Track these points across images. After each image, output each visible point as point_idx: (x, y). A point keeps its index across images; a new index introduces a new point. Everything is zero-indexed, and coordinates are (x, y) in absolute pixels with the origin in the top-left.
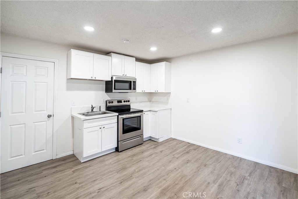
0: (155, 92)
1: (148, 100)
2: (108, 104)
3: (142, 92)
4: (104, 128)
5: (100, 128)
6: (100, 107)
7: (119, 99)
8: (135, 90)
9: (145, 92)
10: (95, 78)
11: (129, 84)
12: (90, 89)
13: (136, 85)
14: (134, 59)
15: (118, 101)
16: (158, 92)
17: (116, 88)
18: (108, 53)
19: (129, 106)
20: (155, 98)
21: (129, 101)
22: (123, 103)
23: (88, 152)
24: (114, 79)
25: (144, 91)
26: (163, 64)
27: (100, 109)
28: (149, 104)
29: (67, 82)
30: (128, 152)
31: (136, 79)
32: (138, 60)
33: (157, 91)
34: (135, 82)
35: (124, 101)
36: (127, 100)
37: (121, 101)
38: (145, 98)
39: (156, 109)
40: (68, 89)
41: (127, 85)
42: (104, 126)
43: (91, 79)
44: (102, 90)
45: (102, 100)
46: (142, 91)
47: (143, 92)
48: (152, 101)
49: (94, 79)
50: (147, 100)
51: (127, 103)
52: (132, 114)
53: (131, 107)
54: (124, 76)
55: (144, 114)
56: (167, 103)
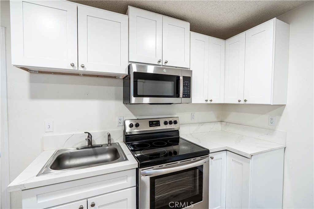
0: (237, 102)
1: (218, 118)
2: (128, 130)
3: (205, 102)
4: (93, 205)
5: (82, 208)
6: (109, 135)
8: (190, 97)
9: (212, 102)
10: (83, 67)
11: (173, 82)
12: (87, 96)
13: (190, 86)
14: (187, 25)
15: (150, 122)
16: (247, 103)
17: (139, 94)
19: (177, 132)
20: (232, 116)
21: (175, 122)
22: (162, 127)
24: (135, 69)
25: (211, 101)
27: (109, 140)
28: (218, 126)
29: (31, 81)
31: (192, 71)
33: (245, 101)
34: (188, 80)
35: (166, 123)
36: (171, 119)
37: (159, 121)
38: (212, 115)
39: (247, 150)
40: (34, 96)
41: (169, 86)
42: (92, 200)
44: (117, 99)
45: (117, 119)
46: (207, 101)
47: (209, 102)
48: (226, 120)
50: (215, 120)
51: (173, 127)
52: (179, 162)
53: (181, 135)
54: (160, 64)
55: (212, 158)
56: (271, 131)
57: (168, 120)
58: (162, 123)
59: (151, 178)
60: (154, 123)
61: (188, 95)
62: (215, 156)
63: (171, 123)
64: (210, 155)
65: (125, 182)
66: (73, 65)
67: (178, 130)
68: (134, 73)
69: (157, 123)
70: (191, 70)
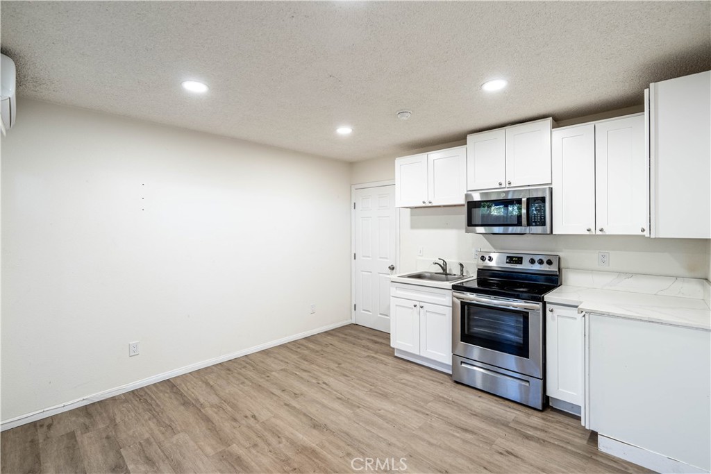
4: (422, 307)
5: (415, 306)
7: (515, 252)
8: (544, 225)
10: (430, 203)
13: (544, 210)
15: (508, 257)
17: (473, 223)
22: (526, 267)
23: (398, 342)
25: (601, 230)
27: (461, 270)
29: (412, 215)
30: (456, 390)
35: (532, 261)
36: (540, 258)
42: (422, 304)
43: (424, 205)
44: (458, 228)
46: (589, 230)
49: (430, 205)
54: (503, 186)
55: (551, 310)
58: (526, 261)
59: (462, 303)
60: (514, 259)
61: (540, 222)
63: (540, 262)
64: (549, 306)
68: (468, 202)
69: (519, 260)
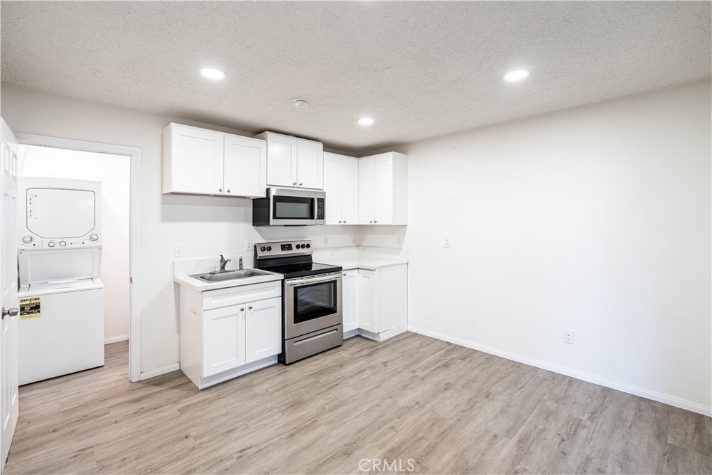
0: (369, 224)
1: (354, 242)
2: (260, 254)
3: (339, 224)
4: (251, 308)
5: (242, 310)
6: (241, 260)
7: (286, 241)
9: (346, 224)
10: (229, 192)
11: (307, 205)
12: (216, 218)
13: (324, 207)
14: (321, 146)
15: (282, 245)
16: (377, 224)
17: (277, 216)
18: (257, 132)
19: (310, 256)
20: (369, 239)
21: (308, 246)
22: (295, 251)
23: (214, 365)
24: (273, 192)
25: (345, 222)
26: (389, 157)
27: (241, 265)
28: (355, 251)
29: (164, 202)
30: (308, 364)
31: (325, 193)
32: (330, 147)
33: (375, 222)
34: (321, 201)
35: (298, 247)
36: (303, 243)
37: (291, 245)
38: (347, 239)
39: (372, 265)
40: (165, 218)
41: (304, 208)
42: (249, 305)
43: (219, 193)
44: (246, 221)
45: (246, 243)
46: (340, 222)
47: (342, 223)
48: (363, 244)
49: (227, 194)
50: (352, 244)
51: (305, 251)
52: (316, 276)
53: (314, 260)
54: (295, 186)
55: (345, 275)
56: (398, 250)
57: (301, 244)
58: (294, 247)
59: (295, 288)
60: (286, 247)
61: (322, 217)
62: (349, 274)
63: (303, 246)
64: (344, 273)
65: (273, 292)
66: (221, 191)
67: (310, 255)
68: (274, 196)
69: (289, 247)
70: (324, 191)
